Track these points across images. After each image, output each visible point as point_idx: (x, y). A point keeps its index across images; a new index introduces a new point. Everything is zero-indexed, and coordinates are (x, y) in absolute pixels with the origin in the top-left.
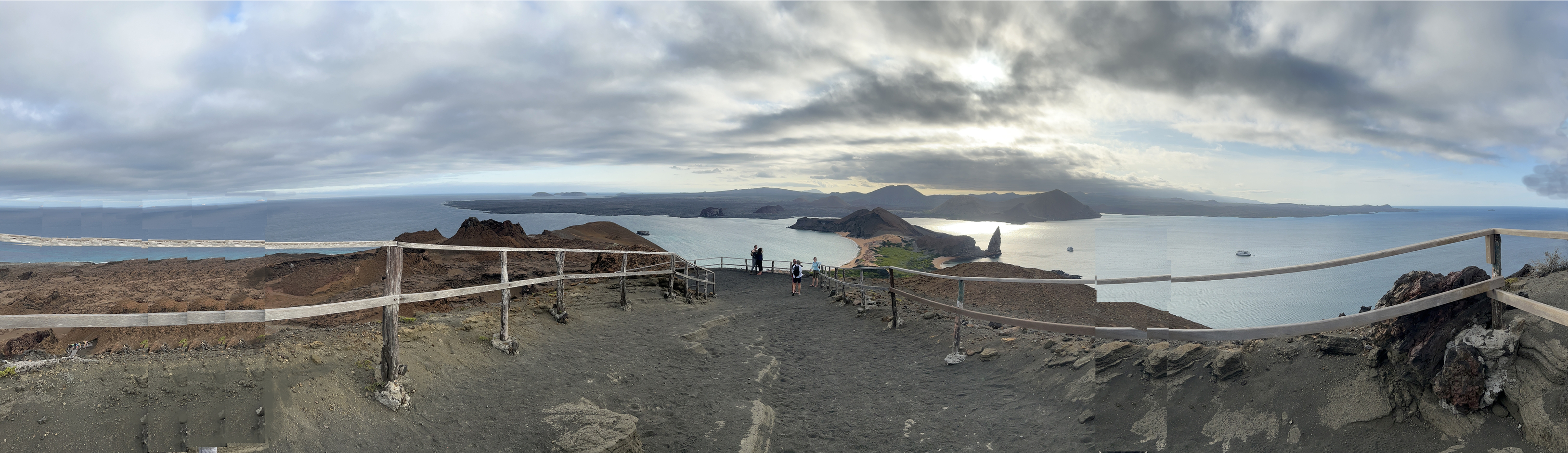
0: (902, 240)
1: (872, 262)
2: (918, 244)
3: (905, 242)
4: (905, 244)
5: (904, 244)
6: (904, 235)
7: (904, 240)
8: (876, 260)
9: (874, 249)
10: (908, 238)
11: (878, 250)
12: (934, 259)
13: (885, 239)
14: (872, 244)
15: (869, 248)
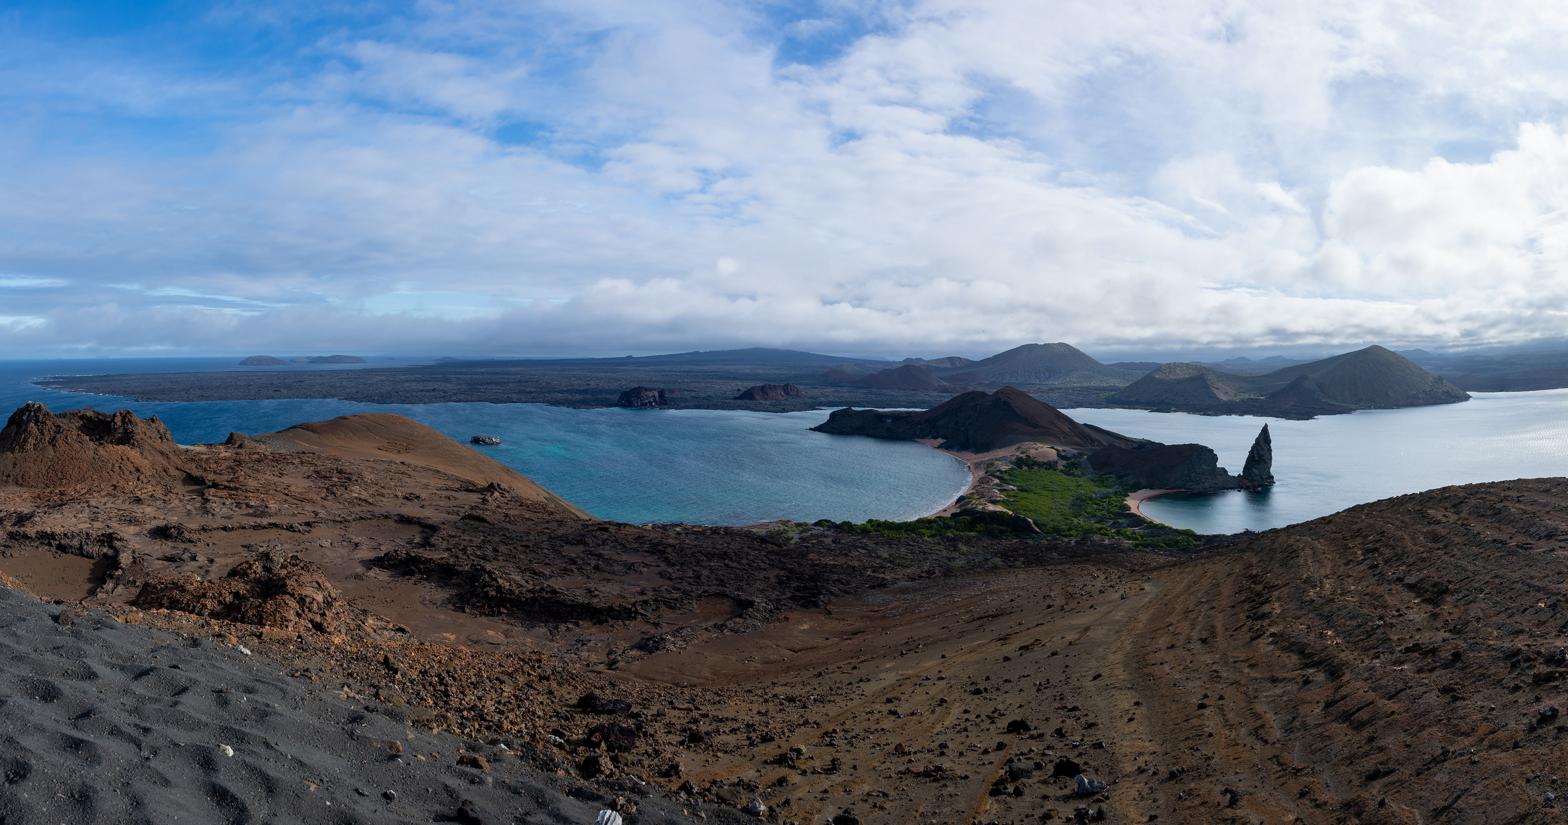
0: (1058, 455)
1: (994, 502)
2: (1093, 463)
3: (1064, 458)
6: (1063, 444)
7: (1061, 454)
8: (1002, 497)
10: (1072, 451)
11: (1006, 476)
12: (1130, 494)
13: (1023, 453)
14: (992, 464)
15: (986, 473)
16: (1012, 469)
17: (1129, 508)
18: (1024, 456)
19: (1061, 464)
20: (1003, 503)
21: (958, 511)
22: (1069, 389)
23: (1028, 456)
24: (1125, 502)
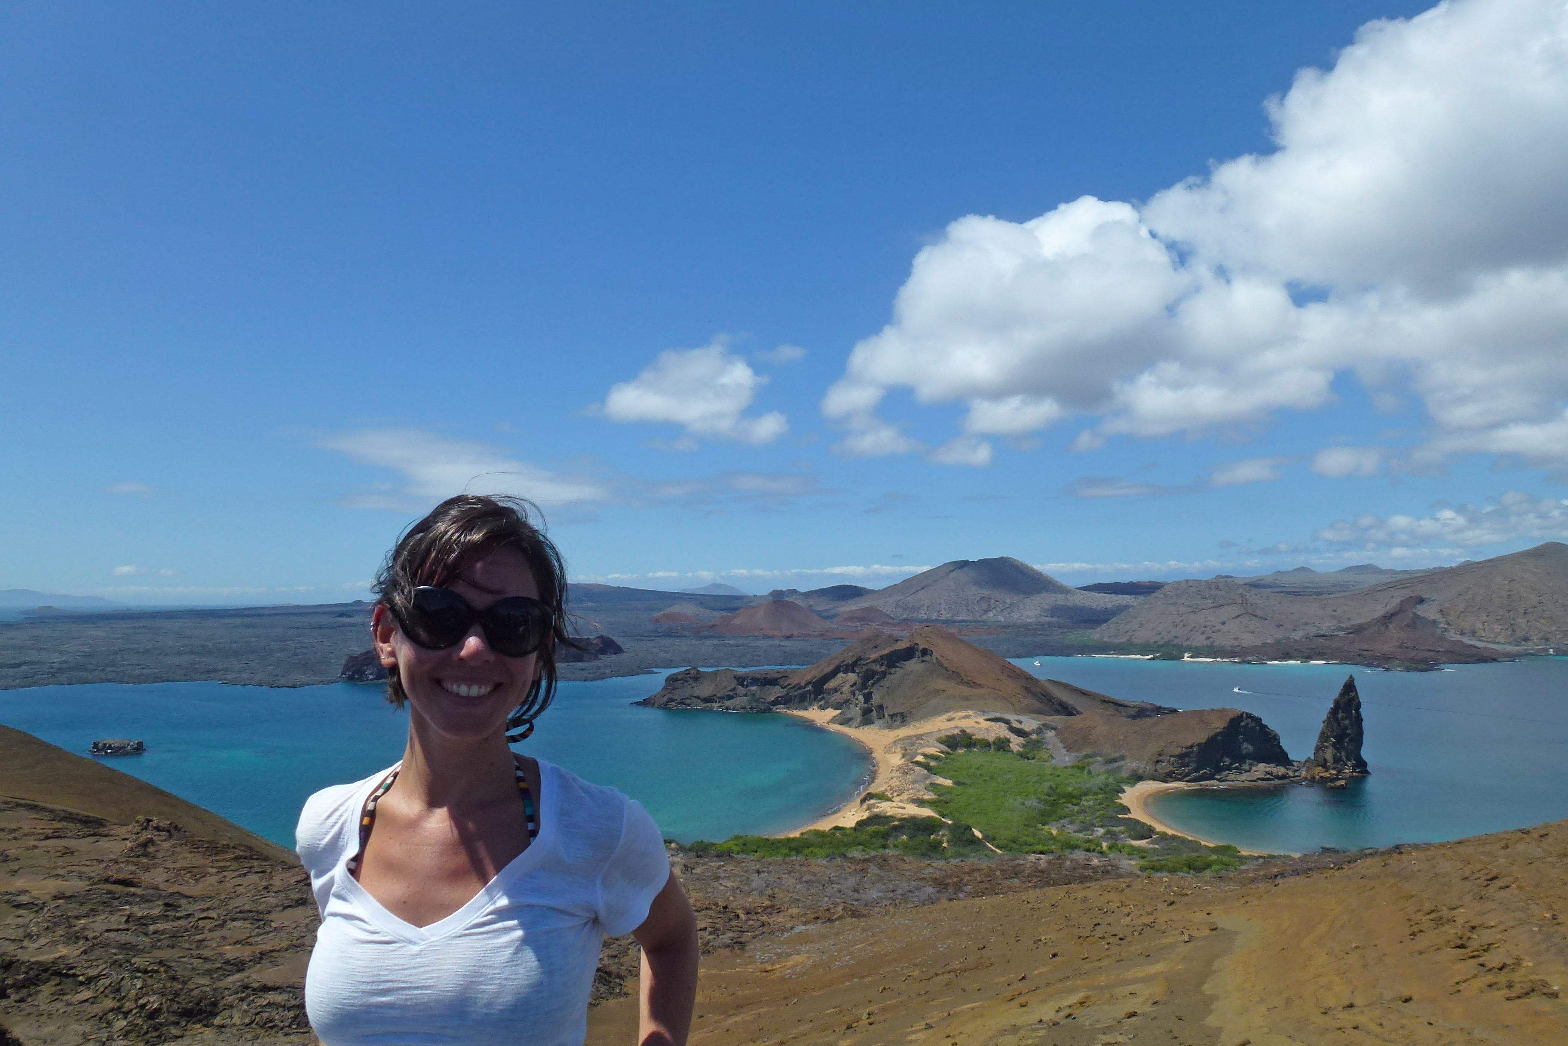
0: (1012, 730)
1: (920, 803)
2: (1063, 741)
3: (1020, 733)
4: (1021, 740)
5: (1016, 744)
6: (1017, 712)
7: (1016, 725)
8: (929, 796)
9: (920, 758)
10: (1030, 724)
11: (932, 764)
12: (1124, 788)
13: (955, 727)
14: (912, 745)
15: (904, 756)
16: (941, 752)
17: (1126, 810)
18: (957, 731)
20: (931, 804)
21: (864, 817)
22: (1019, 627)
23: (964, 732)
24: (1118, 801)
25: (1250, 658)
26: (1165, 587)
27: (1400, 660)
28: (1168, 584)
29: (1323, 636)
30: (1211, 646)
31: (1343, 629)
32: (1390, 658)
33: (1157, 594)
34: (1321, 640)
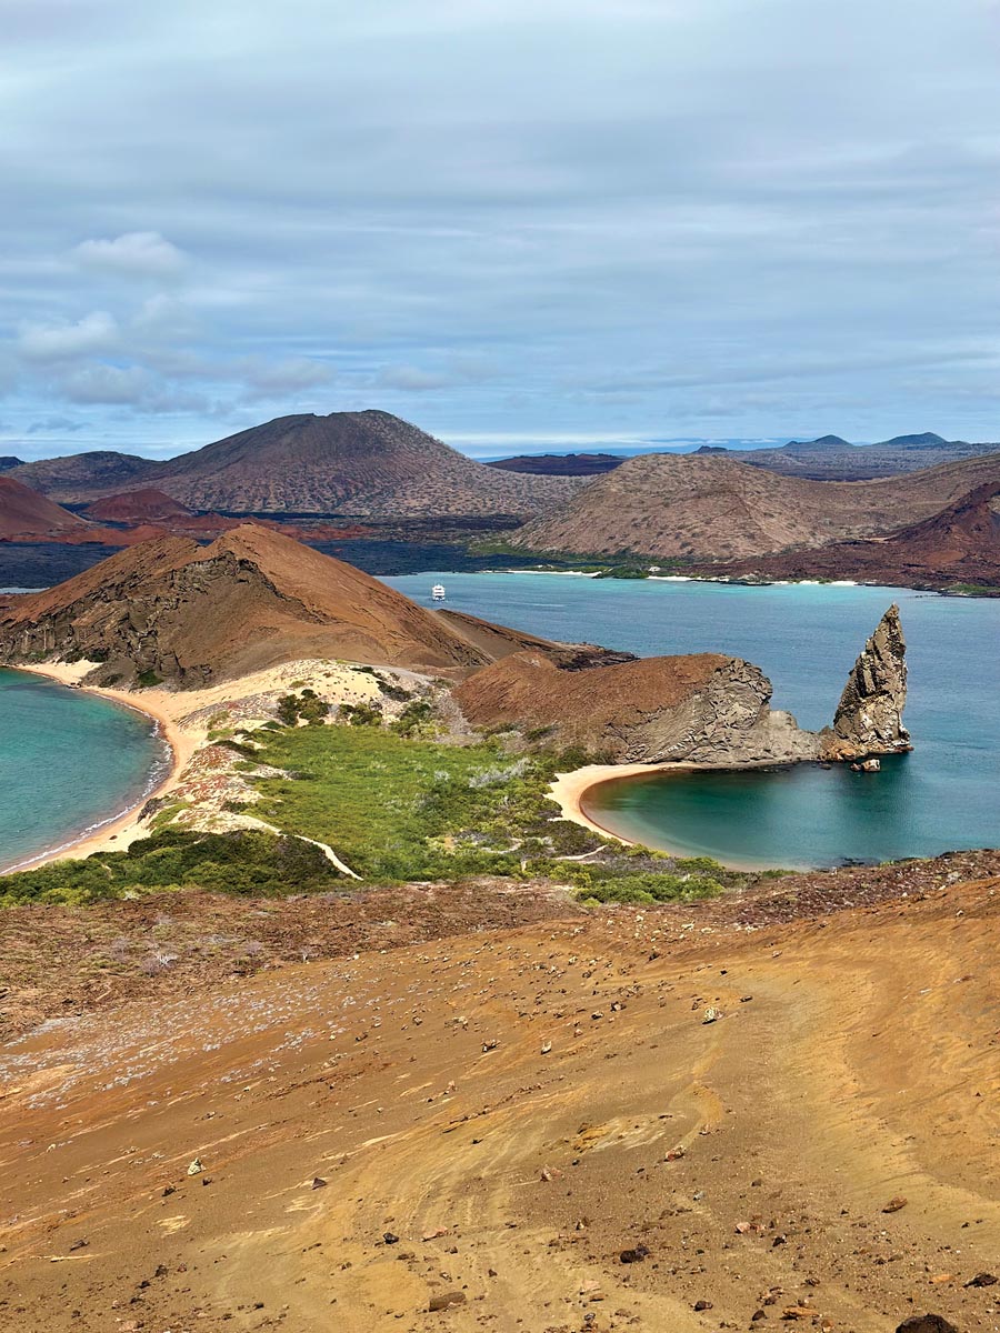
0: (382, 686)
3: (398, 694)
4: (399, 706)
6: (392, 659)
7: (391, 681)
10: (409, 679)
12: (557, 775)
13: (296, 685)
14: (225, 716)
16: (271, 725)
17: (556, 808)
18: (298, 693)
19: (391, 712)
21: (147, 834)
22: (395, 525)
23: (308, 693)
24: (548, 796)
25: (746, 577)
26: (623, 465)
27: (963, 580)
28: (628, 459)
29: (855, 543)
30: (689, 559)
31: (884, 533)
32: (948, 578)
33: (613, 475)
34: (850, 549)
